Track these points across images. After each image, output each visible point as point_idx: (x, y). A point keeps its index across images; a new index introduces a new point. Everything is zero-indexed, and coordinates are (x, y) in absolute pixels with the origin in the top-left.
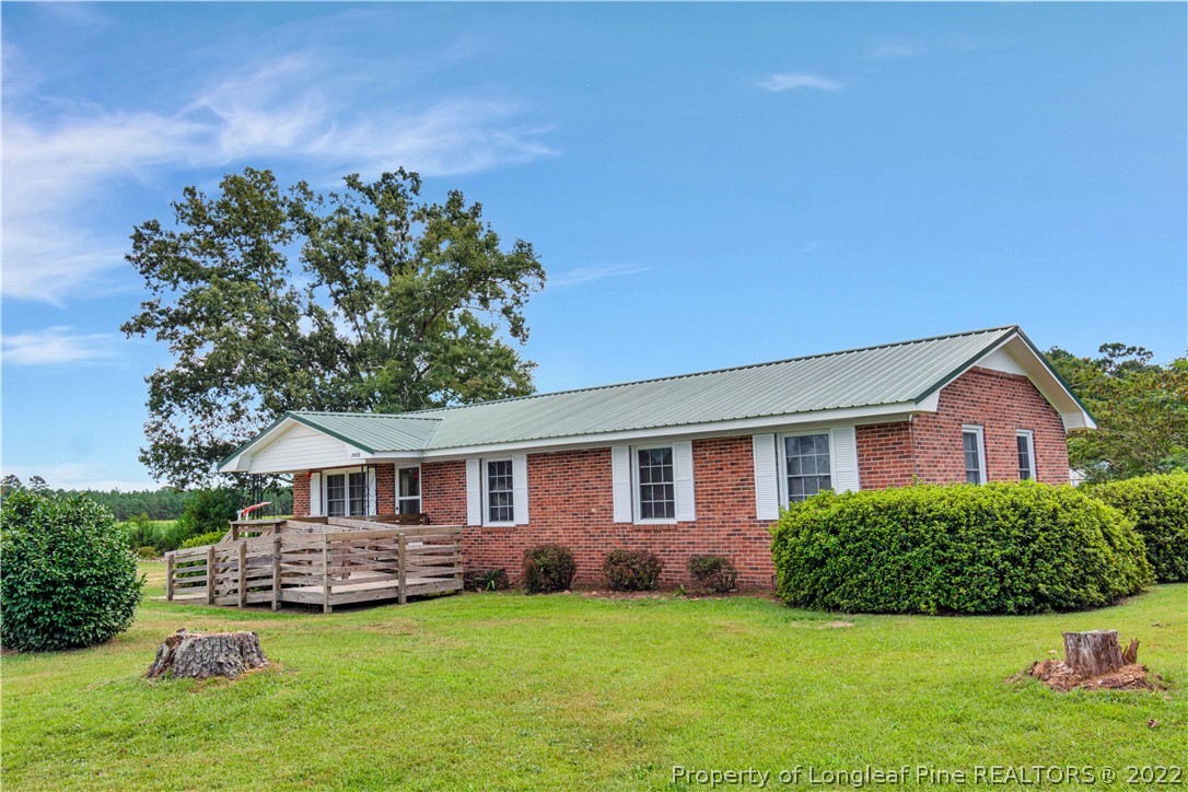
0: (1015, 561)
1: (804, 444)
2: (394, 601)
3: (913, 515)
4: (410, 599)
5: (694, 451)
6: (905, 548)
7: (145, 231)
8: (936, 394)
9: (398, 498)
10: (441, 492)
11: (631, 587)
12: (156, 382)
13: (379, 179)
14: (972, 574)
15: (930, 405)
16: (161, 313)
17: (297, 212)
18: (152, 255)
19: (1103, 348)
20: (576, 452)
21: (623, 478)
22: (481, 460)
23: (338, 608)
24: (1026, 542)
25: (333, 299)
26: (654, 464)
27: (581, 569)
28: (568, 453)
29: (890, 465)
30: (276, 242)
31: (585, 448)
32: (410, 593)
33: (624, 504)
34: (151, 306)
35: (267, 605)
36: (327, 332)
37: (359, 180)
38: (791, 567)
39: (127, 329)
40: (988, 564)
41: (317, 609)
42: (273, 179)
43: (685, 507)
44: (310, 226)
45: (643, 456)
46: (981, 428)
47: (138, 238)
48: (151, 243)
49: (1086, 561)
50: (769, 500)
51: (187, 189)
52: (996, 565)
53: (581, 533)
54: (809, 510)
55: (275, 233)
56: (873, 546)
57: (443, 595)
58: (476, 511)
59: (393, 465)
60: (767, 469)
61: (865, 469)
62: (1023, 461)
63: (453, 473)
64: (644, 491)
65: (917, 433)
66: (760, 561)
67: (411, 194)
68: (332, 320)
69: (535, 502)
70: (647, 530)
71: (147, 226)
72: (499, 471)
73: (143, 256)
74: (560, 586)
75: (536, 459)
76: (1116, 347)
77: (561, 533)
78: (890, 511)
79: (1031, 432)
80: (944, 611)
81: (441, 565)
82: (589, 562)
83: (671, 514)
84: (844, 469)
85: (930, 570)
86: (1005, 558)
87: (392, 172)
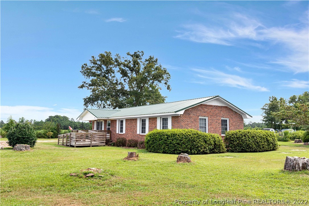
0: (178, 144)
1: (165, 121)
2: (89, 146)
4: (93, 146)
5: (149, 120)
6: (160, 141)
7: (84, 66)
8: (184, 110)
9: (107, 127)
10: (113, 126)
12: (85, 100)
13: (134, 53)
14: (170, 146)
16: (86, 84)
17: (117, 61)
18: (85, 71)
20: (132, 119)
21: (139, 125)
22: (119, 120)
24: (181, 141)
25: (124, 81)
28: (131, 119)
29: (176, 125)
30: (113, 67)
31: (134, 118)
32: (93, 145)
33: (139, 130)
34: (84, 82)
36: (122, 89)
37: (130, 53)
39: (79, 87)
40: (173, 144)
42: (111, 54)
43: (147, 132)
44: (119, 65)
45: (142, 120)
46: (207, 118)
47: (83, 67)
48: (86, 68)
51: (92, 57)
52: (174, 145)
53: (132, 136)
55: (113, 65)
56: (155, 140)
57: (101, 146)
58: (118, 130)
59: (107, 120)
60: (159, 124)
62: (223, 125)
64: (142, 128)
67: (142, 56)
68: (124, 85)
69: (126, 129)
70: (142, 136)
71: (85, 64)
73: (83, 71)
75: (127, 120)
79: (228, 119)
81: (101, 140)
83: (145, 132)
85: (163, 145)
86: (176, 143)
87: (136, 52)
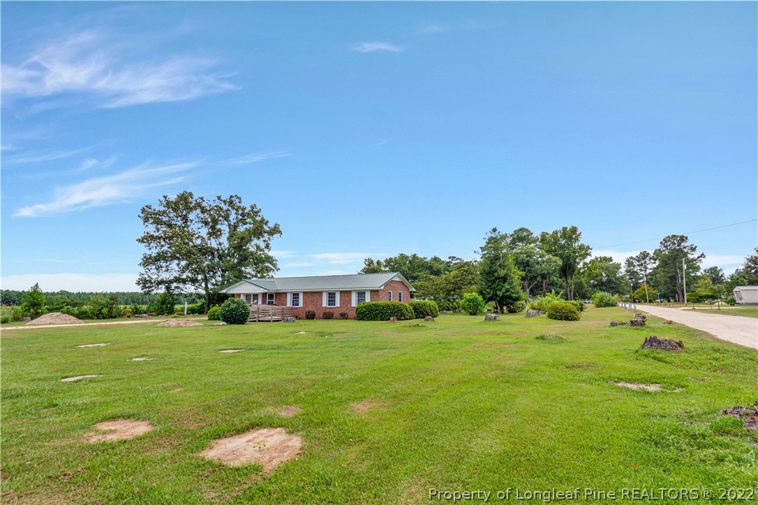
1: (361, 294)
3: (377, 306)
5: (340, 294)
6: (376, 311)
7: (146, 208)
8: (384, 286)
9: (268, 300)
10: (280, 299)
11: (329, 318)
15: (382, 288)
19: (450, 258)
21: (325, 298)
22: (292, 293)
23: (274, 321)
26: (331, 296)
27: (317, 315)
28: (313, 293)
29: (375, 297)
31: (317, 292)
33: (325, 303)
34: (147, 233)
35: (255, 321)
38: (359, 314)
39: (138, 240)
41: (270, 321)
43: (338, 304)
45: (329, 294)
46: (392, 291)
47: (143, 210)
48: (148, 212)
49: (402, 313)
50: (354, 303)
53: (315, 309)
54: (362, 305)
56: (371, 310)
58: (289, 304)
60: (354, 297)
61: (371, 298)
62: (400, 297)
63: (284, 295)
64: (329, 301)
65: (380, 292)
66: (353, 314)
69: (304, 302)
70: (330, 308)
72: (296, 296)
74: (313, 318)
75: (306, 293)
76: (454, 257)
77: (310, 308)
78: (374, 305)
79: (402, 291)
80: (381, 320)
81: (290, 314)
82: (319, 313)
83: (335, 305)
84: (368, 299)
85: (379, 314)
